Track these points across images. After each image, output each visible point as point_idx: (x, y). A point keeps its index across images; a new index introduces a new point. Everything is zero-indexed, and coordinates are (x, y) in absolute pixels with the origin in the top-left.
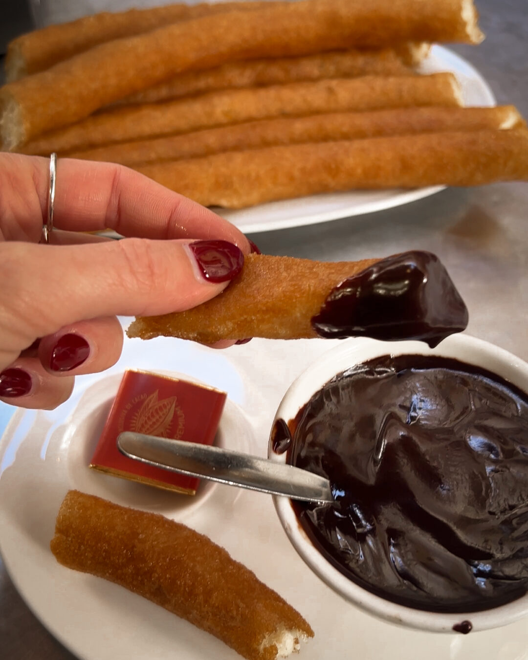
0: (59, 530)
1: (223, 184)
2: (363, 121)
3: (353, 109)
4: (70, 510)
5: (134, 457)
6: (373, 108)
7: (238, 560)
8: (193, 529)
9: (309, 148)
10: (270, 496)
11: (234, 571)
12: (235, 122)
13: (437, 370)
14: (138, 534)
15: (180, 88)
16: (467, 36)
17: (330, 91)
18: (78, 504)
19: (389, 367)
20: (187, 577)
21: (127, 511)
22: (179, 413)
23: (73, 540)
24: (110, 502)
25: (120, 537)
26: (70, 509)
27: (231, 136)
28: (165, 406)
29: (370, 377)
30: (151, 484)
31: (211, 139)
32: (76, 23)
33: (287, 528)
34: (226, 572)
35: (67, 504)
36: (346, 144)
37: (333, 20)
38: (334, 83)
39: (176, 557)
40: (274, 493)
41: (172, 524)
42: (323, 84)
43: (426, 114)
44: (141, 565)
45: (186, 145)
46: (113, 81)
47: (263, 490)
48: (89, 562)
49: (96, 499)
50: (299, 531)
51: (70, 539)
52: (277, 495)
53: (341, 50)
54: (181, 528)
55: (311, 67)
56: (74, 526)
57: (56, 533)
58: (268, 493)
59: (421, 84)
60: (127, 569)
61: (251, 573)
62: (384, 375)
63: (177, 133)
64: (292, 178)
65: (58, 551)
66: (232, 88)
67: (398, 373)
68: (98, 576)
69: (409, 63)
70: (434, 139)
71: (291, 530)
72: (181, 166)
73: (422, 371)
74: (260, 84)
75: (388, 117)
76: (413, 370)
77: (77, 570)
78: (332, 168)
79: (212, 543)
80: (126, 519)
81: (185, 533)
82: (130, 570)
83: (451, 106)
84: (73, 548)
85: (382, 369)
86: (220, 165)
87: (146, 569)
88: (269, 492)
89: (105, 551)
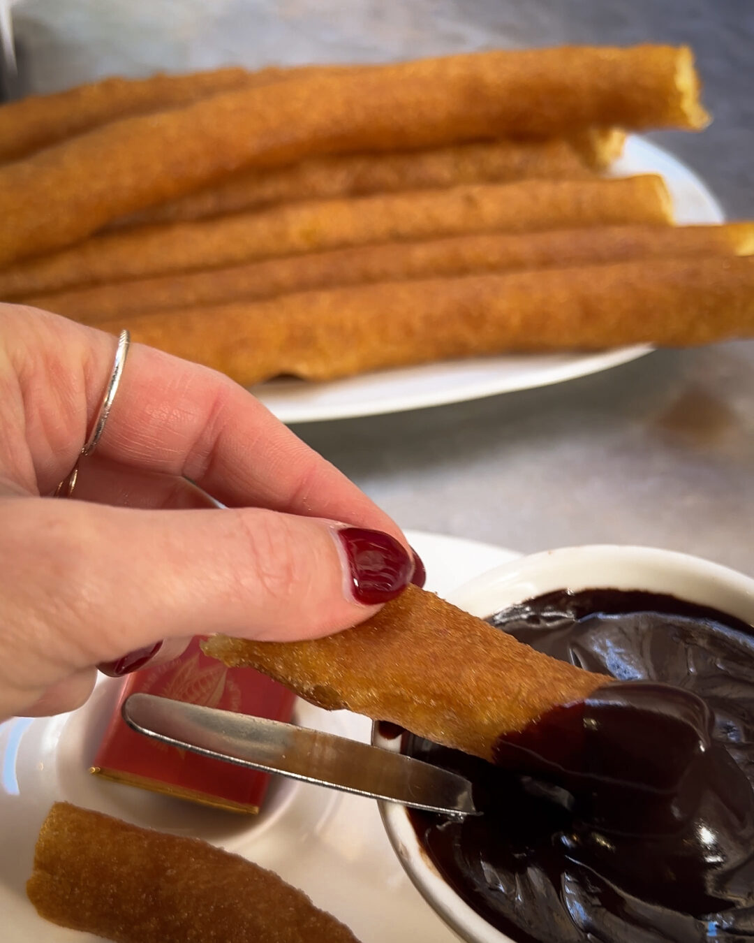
0: (40, 865)
1: (302, 340)
2: (522, 246)
3: (505, 228)
4: (57, 833)
5: (151, 733)
6: (537, 226)
7: (324, 909)
8: (254, 862)
9: (437, 285)
10: (375, 801)
11: (319, 925)
12: (320, 248)
13: (640, 615)
14: (165, 869)
15: (235, 197)
16: (684, 116)
17: (470, 201)
18: (69, 822)
19: (564, 610)
20: (244, 934)
21: (147, 834)
22: (232, 688)
23: (63, 879)
24: (121, 821)
25: (137, 873)
26: (56, 830)
27: (314, 268)
28: (210, 678)
29: (534, 626)
30: (189, 797)
31: (283, 272)
32: (71, 95)
33: (402, 853)
34: (305, 926)
35: (51, 824)
36: (495, 279)
37: (474, 90)
38: (476, 190)
39: (226, 904)
40: (381, 797)
41: (221, 855)
42: (458, 193)
43: (619, 235)
44: (170, 918)
45: (243, 281)
46: (128, 180)
47: (363, 792)
48: (88, 914)
49: (98, 817)
50: (422, 856)
51: (57, 878)
52: (386, 800)
53: (485, 140)
54: (235, 860)
55: (438, 166)
56: (62, 857)
57: (35, 869)
58: (371, 797)
59: (612, 192)
60: (148, 923)
61: (344, 928)
62: (557, 623)
63: (230, 264)
64: (408, 331)
65: (38, 897)
66: (315, 197)
67: (579, 621)
68: (102, 937)
69: (592, 163)
70: (633, 271)
71: (407, 853)
72: (235, 311)
73: (616, 617)
74: (359, 191)
75: (560, 240)
76: (601, 616)
77: (71, 928)
78: (473, 316)
79: (284, 883)
80: (146, 846)
81: (240, 867)
82: (152, 925)
83: (659, 224)
84: (61, 892)
85: (554, 614)
86: (296, 310)
87: (178, 923)
88: (373, 795)
89: (113, 896)
